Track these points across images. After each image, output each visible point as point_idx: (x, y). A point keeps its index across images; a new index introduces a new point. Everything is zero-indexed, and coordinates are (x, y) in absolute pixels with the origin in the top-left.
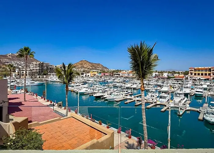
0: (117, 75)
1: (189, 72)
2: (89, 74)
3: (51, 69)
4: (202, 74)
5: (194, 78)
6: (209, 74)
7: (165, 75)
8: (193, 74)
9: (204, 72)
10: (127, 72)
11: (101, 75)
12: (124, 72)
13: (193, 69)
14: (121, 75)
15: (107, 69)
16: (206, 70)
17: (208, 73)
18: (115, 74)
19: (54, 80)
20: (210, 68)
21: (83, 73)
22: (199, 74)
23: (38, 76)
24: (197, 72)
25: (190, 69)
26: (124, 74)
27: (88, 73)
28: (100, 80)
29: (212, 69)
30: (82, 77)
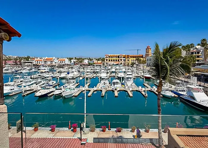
0: (28, 63)
1: (105, 59)
4: (114, 60)
5: (110, 64)
6: (119, 60)
7: (86, 62)
8: (108, 60)
9: (115, 59)
10: (43, 59)
12: (39, 59)
13: (108, 56)
14: (34, 63)
16: (116, 57)
17: (117, 59)
18: (25, 63)
20: (119, 55)
22: (112, 60)
24: (110, 59)
25: (106, 56)
26: (38, 62)
29: (120, 56)
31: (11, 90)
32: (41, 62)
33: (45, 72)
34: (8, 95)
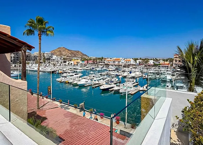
0: (102, 62)
1: (174, 60)
2: (72, 62)
3: (28, 56)
7: (151, 62)
8: (178, 61)
10: (112, 59)
11: (85, 63)
12: (109, 59)
14: (106, 63)
15: (87, 56)
18: (100, 62)
19: (35, 69)
21: (65, 61)
23: (14, 65)
25: (175, 57)
26: (109, 62)
27: (71, 60)
28: (88, 69)
30: (65, 65)
31: (86, 82)
32: (110, 62)
33: (112, 70)
34: (84, 86)
